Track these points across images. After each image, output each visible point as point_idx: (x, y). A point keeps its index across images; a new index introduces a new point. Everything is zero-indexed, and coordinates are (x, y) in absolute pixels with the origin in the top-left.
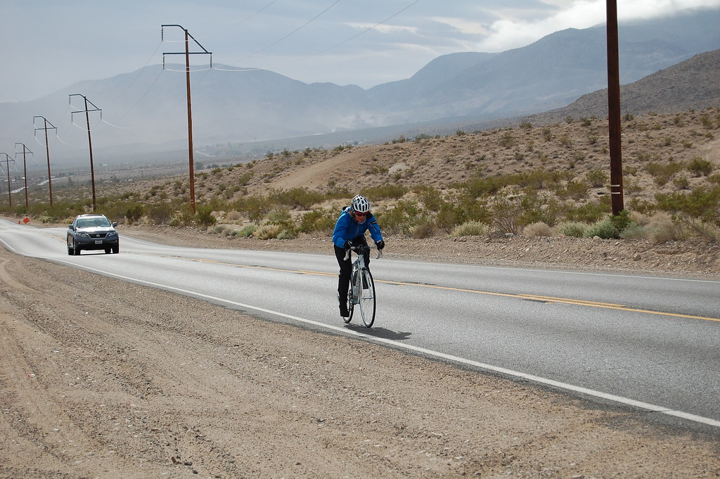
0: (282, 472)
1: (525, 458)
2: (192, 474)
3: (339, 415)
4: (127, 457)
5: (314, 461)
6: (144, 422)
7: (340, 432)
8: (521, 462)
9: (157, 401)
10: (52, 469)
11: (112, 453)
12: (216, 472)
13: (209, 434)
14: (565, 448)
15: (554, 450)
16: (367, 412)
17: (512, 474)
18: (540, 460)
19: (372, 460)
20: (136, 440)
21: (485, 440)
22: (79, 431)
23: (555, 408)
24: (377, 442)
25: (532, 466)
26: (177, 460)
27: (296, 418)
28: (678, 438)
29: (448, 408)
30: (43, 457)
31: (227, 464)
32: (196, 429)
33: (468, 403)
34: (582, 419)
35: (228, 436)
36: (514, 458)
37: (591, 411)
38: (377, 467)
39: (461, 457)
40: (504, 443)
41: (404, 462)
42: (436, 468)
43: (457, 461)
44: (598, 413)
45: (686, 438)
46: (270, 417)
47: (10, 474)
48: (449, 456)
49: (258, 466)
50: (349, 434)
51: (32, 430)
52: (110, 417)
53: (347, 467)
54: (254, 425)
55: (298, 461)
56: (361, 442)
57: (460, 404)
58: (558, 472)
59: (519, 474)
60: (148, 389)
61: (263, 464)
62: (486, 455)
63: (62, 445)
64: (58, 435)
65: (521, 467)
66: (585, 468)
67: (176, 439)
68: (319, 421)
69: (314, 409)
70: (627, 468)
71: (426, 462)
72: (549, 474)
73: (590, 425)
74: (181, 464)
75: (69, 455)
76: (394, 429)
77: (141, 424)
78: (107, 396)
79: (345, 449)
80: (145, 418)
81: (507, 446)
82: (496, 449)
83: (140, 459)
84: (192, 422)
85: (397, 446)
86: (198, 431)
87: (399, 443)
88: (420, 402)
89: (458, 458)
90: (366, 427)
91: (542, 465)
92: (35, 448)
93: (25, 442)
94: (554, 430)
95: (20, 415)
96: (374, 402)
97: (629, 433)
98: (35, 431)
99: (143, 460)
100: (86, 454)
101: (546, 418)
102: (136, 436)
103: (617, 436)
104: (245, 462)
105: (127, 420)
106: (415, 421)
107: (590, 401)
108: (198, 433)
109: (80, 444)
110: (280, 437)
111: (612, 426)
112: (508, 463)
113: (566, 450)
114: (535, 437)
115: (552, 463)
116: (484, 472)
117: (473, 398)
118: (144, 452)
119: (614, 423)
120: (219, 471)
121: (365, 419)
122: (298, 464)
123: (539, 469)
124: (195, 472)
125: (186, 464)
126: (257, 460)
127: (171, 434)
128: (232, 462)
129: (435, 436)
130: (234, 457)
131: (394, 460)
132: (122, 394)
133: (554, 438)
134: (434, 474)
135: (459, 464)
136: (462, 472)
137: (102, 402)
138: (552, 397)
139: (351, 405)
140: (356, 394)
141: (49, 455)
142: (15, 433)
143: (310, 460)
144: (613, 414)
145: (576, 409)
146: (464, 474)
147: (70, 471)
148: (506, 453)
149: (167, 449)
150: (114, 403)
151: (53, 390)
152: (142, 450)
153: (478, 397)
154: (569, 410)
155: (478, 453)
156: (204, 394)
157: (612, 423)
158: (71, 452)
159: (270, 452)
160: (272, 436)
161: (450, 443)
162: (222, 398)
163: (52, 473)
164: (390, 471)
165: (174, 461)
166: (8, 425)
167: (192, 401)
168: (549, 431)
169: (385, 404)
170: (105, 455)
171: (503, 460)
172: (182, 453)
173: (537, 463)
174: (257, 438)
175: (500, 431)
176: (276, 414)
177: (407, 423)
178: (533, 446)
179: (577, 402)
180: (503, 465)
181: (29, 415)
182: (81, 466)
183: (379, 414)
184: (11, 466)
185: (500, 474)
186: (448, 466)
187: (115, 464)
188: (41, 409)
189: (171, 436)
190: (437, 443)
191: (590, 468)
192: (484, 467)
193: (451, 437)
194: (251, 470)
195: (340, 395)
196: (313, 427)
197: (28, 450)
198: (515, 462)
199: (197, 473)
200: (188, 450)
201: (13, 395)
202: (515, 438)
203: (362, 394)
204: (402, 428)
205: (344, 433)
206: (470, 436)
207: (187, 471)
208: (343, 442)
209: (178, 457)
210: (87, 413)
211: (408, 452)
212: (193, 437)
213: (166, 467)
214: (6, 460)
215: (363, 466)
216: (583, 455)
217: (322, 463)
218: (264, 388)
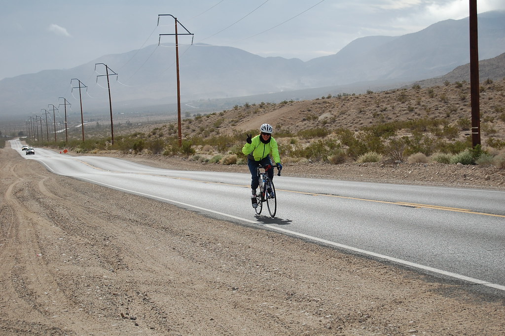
0: (198, 325)
1: (376, 317)
2: (134, 326)
3: (248, 285)
4: (90, 313)
5: (223, 318)
6: (109, 289)
7: (247, 297)
8: (374, 320)
9: (124, 274)
10: (35, 321)
11: (80, 310)
12: (152, 325)
13: (154, 297)
14: (407, 310)
15: (400, 312)
16: (269, 283)
17: (365, 328)
18: (388, 319)
19: (266, 317)
20: (100, 301)
21: (350, 304)
22: (62, 294)
23: (406, 281)
24: (272, 304)
25: (380, 323)
26: (125, 316)
27: (218, 286)
28: (492, 303)
29: (328, 280)
30: (32, 312)
31: (161, 319)
32: (145, 294)
33: (343, 277)
34: (424, 289)
35: (167, 299)
36: (369, 317)
37: (431, 284)
38: (268, 322)
39: (330, 316)
40: (364, 306)
41: (288, 319)
42: (310, 324)
43: (327, 318)
44: (436, 285)
45: (498, 304)
46: (199, 286)
47: (5, 324)
48: (322, 315)
49: (183, 321)
50: (253, 298)
51: (29, 293)
52: (86, 285)
53: (246, 322)
54: (187, 291)
55: (212, 317)
56: (260, 304)
57: (338, 278)
58: (399, 327)
59: (370, 329)
60: (118, 265)
61: (186, 319)
62: (349, 314)
63: (47, 304)
64: (47, 297)
65: (373, 323)
66: (420, 325)
67: (129, 301)
68: (234, 289)
69: (232, 280)
70: (450, 325)
71: (304, 319)
72: (392, 329)
73: (429, 293)
74: (128, 318)
75: (51, 311)
76: (286, 295)
77: (107, 289)
78: (88, 269)
79: (248, 309)
80: (111, 286)
81: (365, 308)
82: (357, 310)
83: (99, 315)
84: (143, 288)
85: (286, 307)
86: (146, 295)
87: (288, 305)
88: (309, 276)
89: (328, 316)
90: (266, 293)
91: (388, 322)
92: (27, 306)
93: (22, 302)
94: (402, 297)
95: (24, 283)
96: (276, 275)
97: (456, 300)
98: (31, 294)
99: (101, 315)
100: (63, 311)
101: (398, 288)
102: (101, 298)
103: (447, 302)
104: (174, 317)
105: (97, 287)
106: (303, 290)
107: (432, 277)
108: (146, 297)
109: (60, 304)
110: (203, 300)
111: (445, 295)
112: (364, 320)
113: (408, 312)
114: (387, 302)
115: (396, 321)
116: (345, 327)
117: (348, 274)
118: (104, 310)
119: (446, 292)
120: (154, 324)
121: (267, 288)
122: (212, 319)
123: (386, 325)
124: (137, 325)
125: (132, 319)
126: (183, 316)
127: (126, 297)
128: (165, 318)
129: (314, 300)
130: (167, 314)
131: (281, 317)
132: (99, 268)
133: (401, 302)
134: (308, 328)
135: (328, 321)
136: (328, 327)
137: (84, 274)
138: (405, 273)
139: (259, 278)
140: (264, 270)
141: (36, 311)
142: (17, 295)
143: (221, 317)
144: (447, 286)
145: (421, 282)
146: (330, 328)
147: (48, 323)
148: (364, 313)
149: (121, 308)
150: (92, 275)
151: (51, 266)
152: (103, 308)
153: (351, 273)
154: (416, 283)
155: (344, 313)
156: (157, 269)
157: (445, 292)
158: (53, 309)
159: (194, 310)
160: (198, 299)
161: (324, 306)
162: (169, 272)
163: (34, 324)
164: (277, 325)
165: (123, 316)
166: (13, 290)
167: (148, 274)
168: (398, 298)
169: (284, 277)
170: (75, 312)
171: (360, 318)
172: (132, 311)
173: (385, 321)
174: (187, 301)
175: (363, 297)
176: (205, 284)
177: (297, 291)
178: (384, 308)
179: (422, 277)
180: (360, 322)
181: (29, 283)
182: (56, 320)
183: (278, 284)
184: (8, 319)
185: (357, 329)
186: (320, 322)
187: (81, 318)
188: (40, 279)
189: (126, 299)
190: (315, 306)
191: (423, 324)
192: (346, 323)
193: (326, 301)
194: (178, 323)
195: (253, 271)
196: (229, 293)
197: (23, 308)
198: (369, 320)
199: (138, 325)
200: (136, 308)
201: (23, 269)
202: (373, 303)
203: (268, 270)
204: (292, 295)
205: (250, 298)
206: (339, 300)
207: (131, 324)
208: (247, 304)
209: (127, 314)
210: (71, 282)
211: (293, 312)
212: (141, 300)
213: (116, 321)
214: (6, 315)
215: (258, 321)
216: (420, 315)
217: (228, 319)
218: (200, 265)
